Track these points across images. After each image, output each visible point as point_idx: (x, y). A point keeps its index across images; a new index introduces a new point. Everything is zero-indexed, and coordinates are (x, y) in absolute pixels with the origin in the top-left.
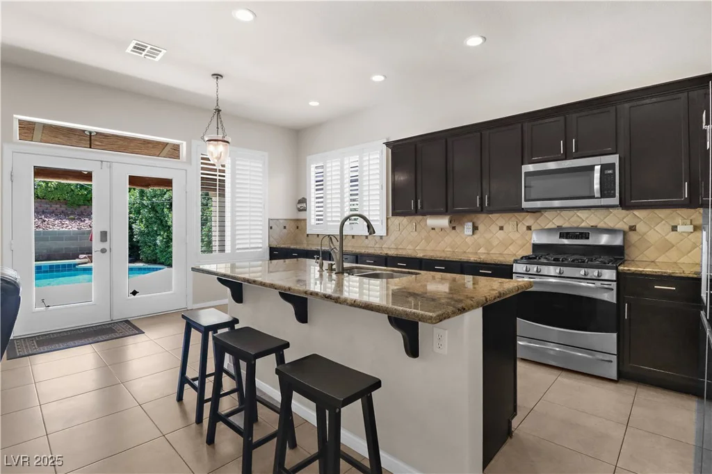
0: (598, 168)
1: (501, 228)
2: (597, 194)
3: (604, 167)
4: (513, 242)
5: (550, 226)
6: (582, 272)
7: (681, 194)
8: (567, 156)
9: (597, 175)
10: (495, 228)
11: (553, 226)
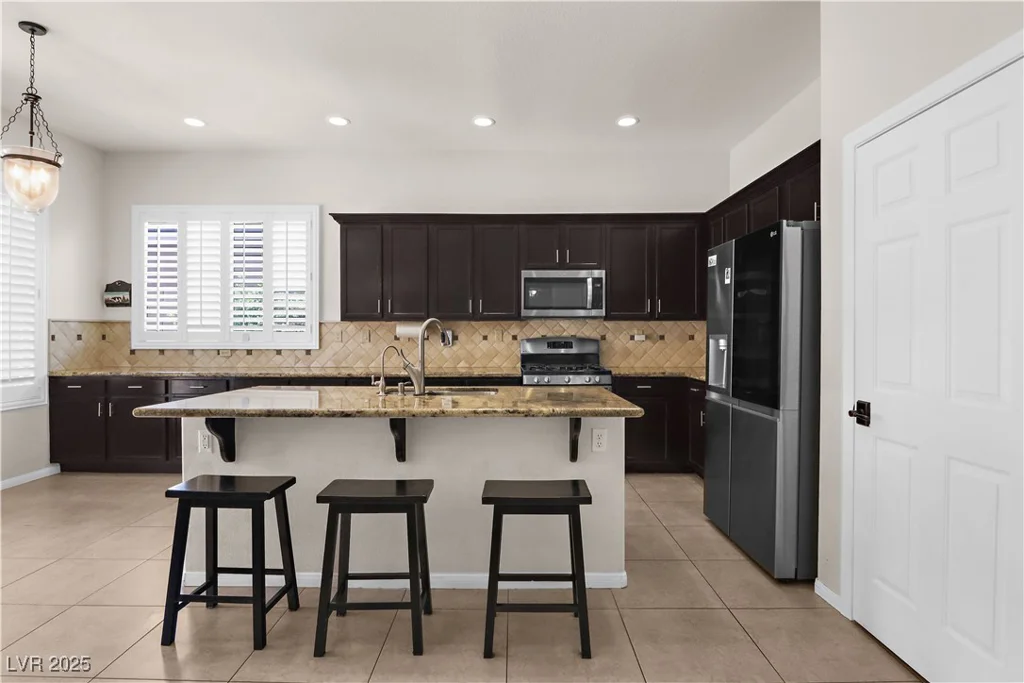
0: (590, 281)
1: (485, 338)
2: (589, 306)
3: (596, 281)
4: (497, 353)
5: (536, 335)
6: (566, 378)
7: (643, 307)
8: (562, 266)
9: (590, 287)
10: (478, 338)
11: (539, 336)
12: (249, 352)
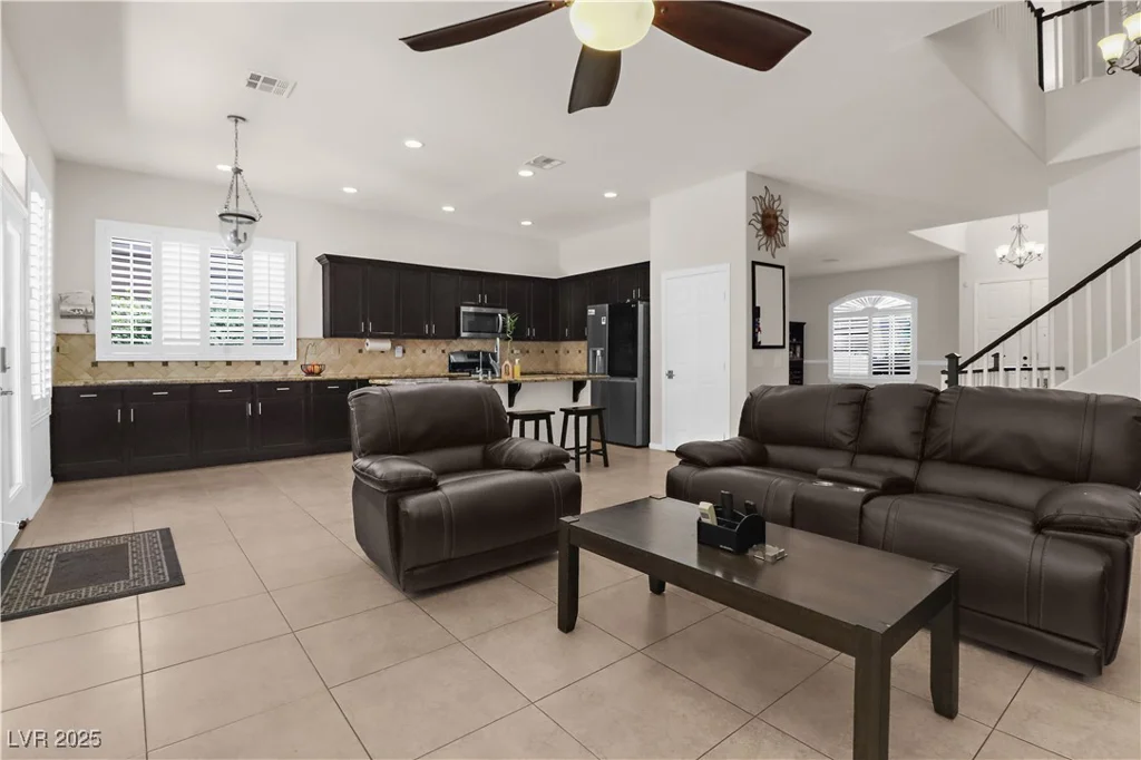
0: (500, 316)
1: (424, 351)
2: (499, 331)
3: (503, 316)
4: (432, 362)
5: (457, 350)
7: (525, 333)
8: (483, 305)
9: (501, 319)
10: (419, 352)
12: (229, 363)
